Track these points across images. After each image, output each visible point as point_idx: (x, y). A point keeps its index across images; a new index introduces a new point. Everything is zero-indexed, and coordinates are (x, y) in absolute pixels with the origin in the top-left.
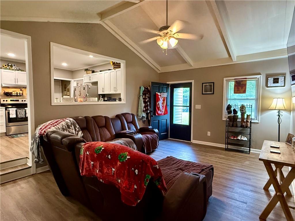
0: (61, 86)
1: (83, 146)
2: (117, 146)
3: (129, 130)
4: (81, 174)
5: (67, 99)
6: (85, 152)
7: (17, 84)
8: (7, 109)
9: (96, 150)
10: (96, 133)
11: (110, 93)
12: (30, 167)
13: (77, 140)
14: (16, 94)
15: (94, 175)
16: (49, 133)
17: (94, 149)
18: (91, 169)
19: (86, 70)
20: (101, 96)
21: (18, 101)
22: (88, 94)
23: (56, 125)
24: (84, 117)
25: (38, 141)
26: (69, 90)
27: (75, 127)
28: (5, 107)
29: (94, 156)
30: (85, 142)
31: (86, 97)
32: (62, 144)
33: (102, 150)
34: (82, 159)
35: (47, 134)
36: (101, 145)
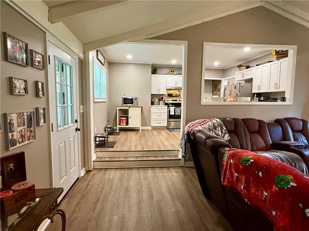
0: (212, 86)
1: (227, 152)
2: (274, 163)
3: (294, 141)
4: (222, 183)
5: (215, 99)
6: (228, 159)
7: (176, 86)
8: (169, 107)
9: (243, 161)
10: (245, 138)
11: (268, 91)
12: (180, 160)
13: (222, 143)
14: (175, 95)
15: (237, 190)
16: (195, 132)
17: (240, 158)
18: (235, 181)
19: (240, 66)
20: (255, 95)
21: (176, 100)
22: (239, 93)
23: (203, 125)
24: (233, 119)
25: (186, 138)
26: (219, 90)
27: (222, 129)
28: (167, 106)
29: (238, 167)
30: (230, 148)
31: (237, 96)
32: (206, 145)
33: (249, 163)
34: (225, 167)
35: (193, 132)
36: (250, 155)
